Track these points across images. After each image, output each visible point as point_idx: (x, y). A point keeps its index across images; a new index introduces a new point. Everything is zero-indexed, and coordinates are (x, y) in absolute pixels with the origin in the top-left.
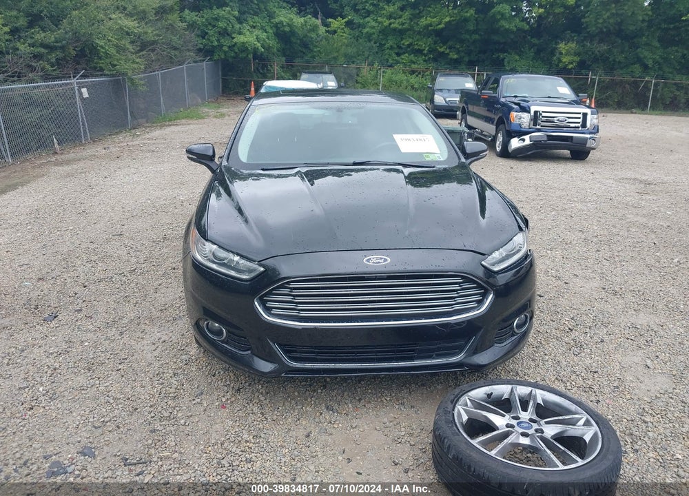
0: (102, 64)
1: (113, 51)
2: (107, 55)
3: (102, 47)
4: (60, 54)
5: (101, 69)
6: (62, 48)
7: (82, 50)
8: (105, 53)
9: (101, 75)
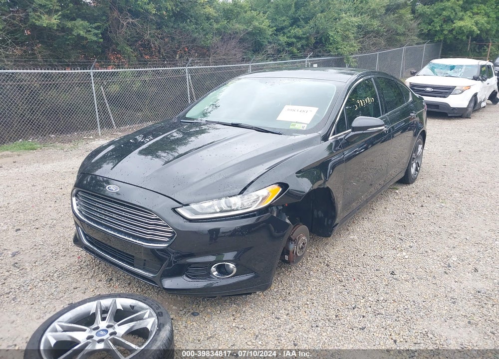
0: (330, 48)
1: (339, 39)
2: (335, 42)
3: (332, 36)
4: (304, 42)
5: (330, 51)
6: (307, 38)
7: (321, 39)
8: (334, 40)
9: (328, 55)
